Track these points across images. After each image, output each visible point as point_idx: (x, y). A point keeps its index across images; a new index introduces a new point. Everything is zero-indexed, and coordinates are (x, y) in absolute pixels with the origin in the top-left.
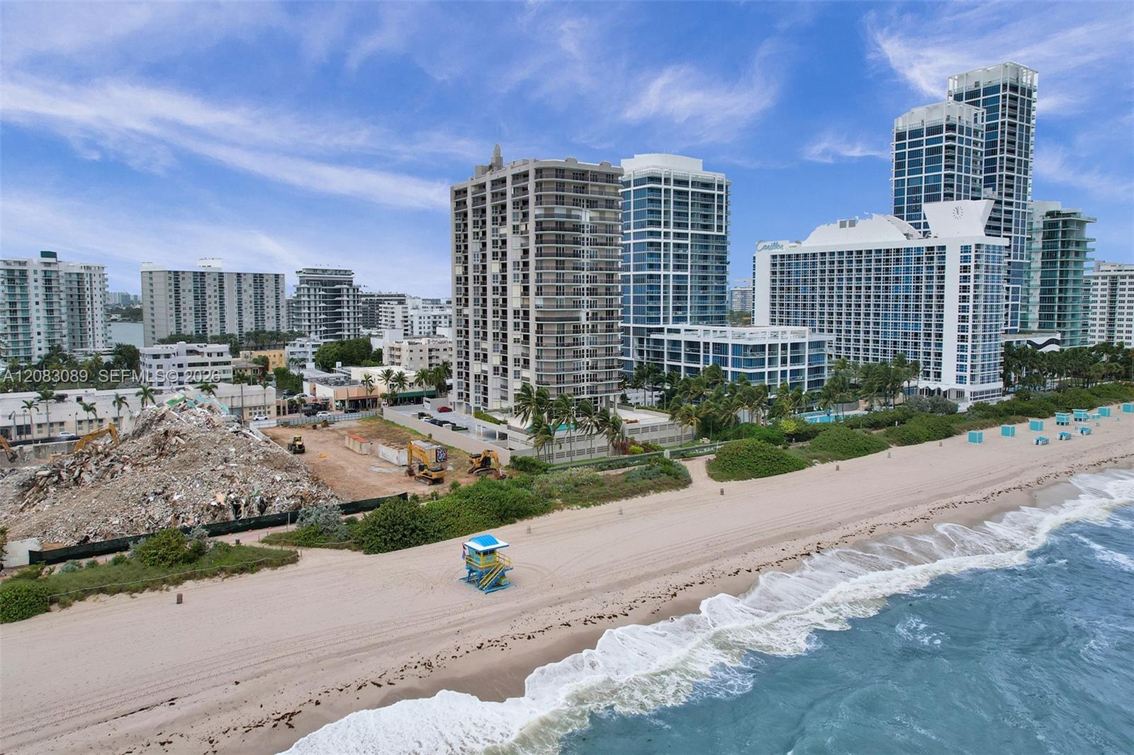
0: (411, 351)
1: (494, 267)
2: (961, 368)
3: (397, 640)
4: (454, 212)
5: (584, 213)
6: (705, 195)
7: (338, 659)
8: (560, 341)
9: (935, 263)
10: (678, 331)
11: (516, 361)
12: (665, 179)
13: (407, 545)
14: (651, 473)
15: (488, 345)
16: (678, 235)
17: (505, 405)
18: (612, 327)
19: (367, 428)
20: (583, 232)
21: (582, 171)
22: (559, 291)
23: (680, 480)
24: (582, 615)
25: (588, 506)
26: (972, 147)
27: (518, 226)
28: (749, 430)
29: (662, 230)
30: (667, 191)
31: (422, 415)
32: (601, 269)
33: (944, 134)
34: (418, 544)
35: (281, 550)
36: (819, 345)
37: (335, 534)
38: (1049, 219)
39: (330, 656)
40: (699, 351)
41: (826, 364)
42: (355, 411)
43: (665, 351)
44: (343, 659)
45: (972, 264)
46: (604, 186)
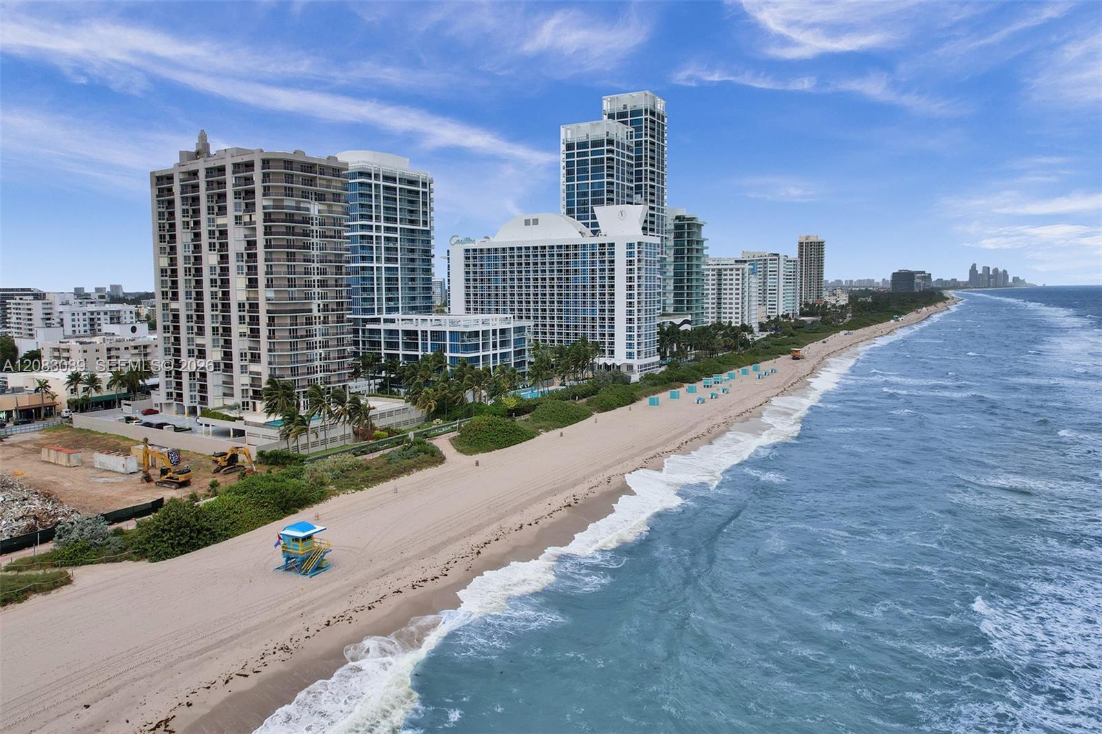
0: (85, 351)
1: (210, 259)
2: (630, 346)
3: (245, 632)
4: (155, 199)
5: (312, 206)
6: (410, 191)
7: (191, 661)
8: (293, 333)
9: (607, 258)
10: (393, 321)
11: (243, 355)
12: (375, 175)
13: (196, 547)
14: (408, 453)
15: (207, 340)
16: (387, 229)
17: (230, 402)
18: (343, 317)
19: (57, 438)
20: (312, 225)
21: (310, 164)
22: (291, 284)
23: (436, 458)
24: (409, 581)
25: (361, 489)
26: (626, 160)
27: (241, 216)
28: (478, 408)
29: (374, 223)
30: (377, 186)
31: (129, 419)
32: (331, 262)
33: (605, 148)
34: (207, 545)
35: (44, 574)
36: (519, 330)
37: (107, 547)
38: (677, 222)
39: (181, 659)
40: (417, 339)
41: (526, 347)
42: (29, 422)
43: (382, 340)
44: (196, 659)
45: (636, 258)
46: (331, 180)
